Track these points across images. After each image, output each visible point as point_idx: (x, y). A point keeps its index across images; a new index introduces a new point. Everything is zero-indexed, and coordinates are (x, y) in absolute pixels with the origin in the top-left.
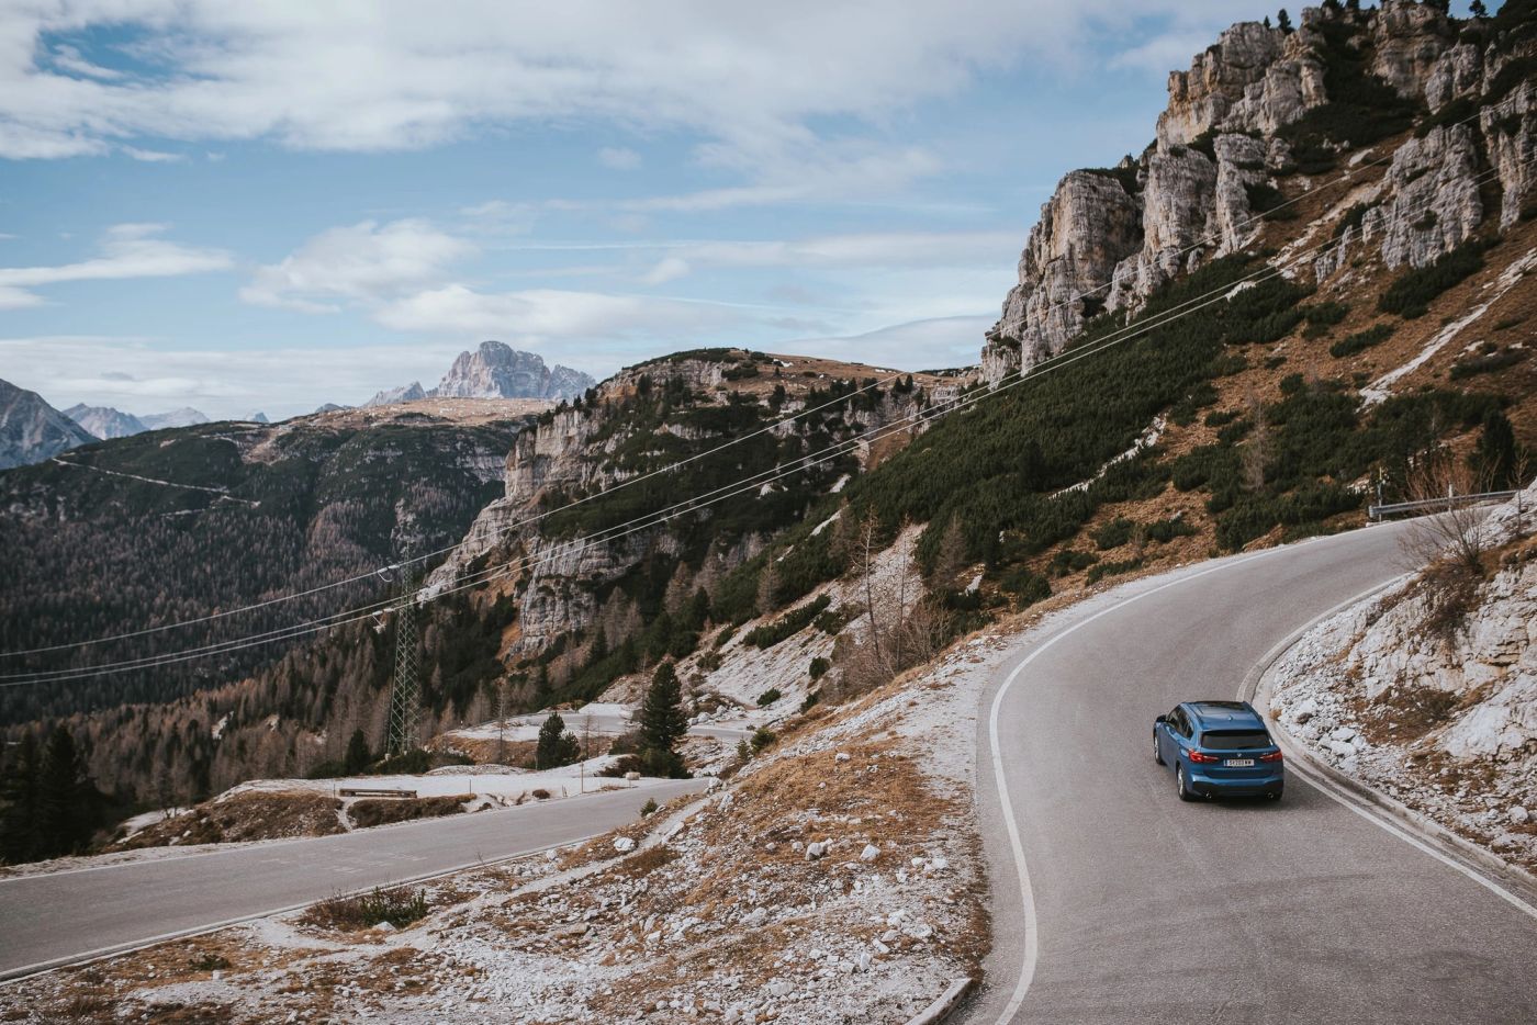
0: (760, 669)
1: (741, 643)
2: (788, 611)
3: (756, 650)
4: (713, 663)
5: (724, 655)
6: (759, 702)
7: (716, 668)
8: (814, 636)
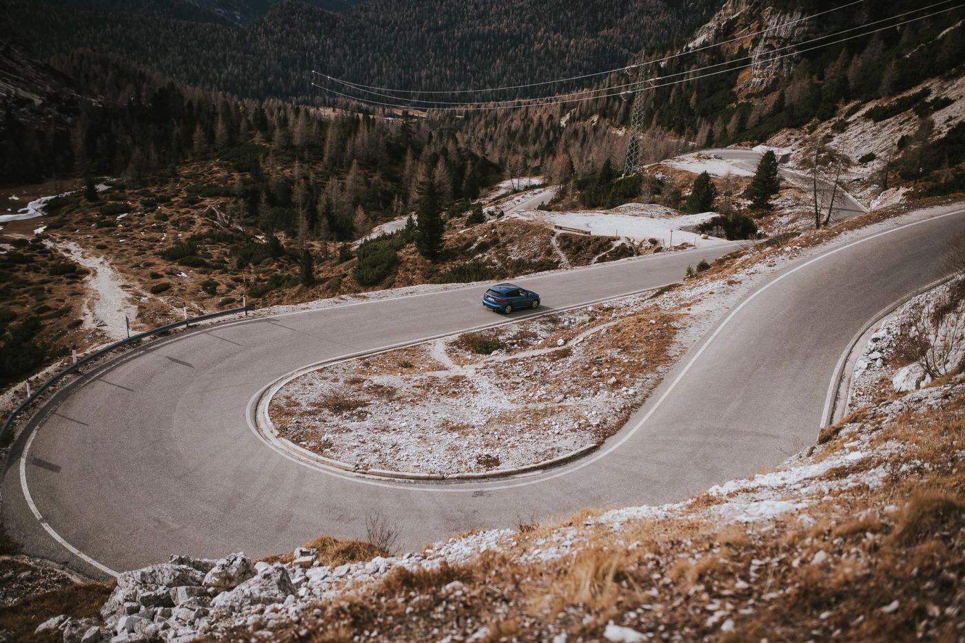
0: (869, 137)
1: (863, 116)
2: (899, 97)
3: (870, 123)
4: (841, 127)
5: (850, 123)
6: (860, 161)
7: (843, 131)
8: (910, 118)
